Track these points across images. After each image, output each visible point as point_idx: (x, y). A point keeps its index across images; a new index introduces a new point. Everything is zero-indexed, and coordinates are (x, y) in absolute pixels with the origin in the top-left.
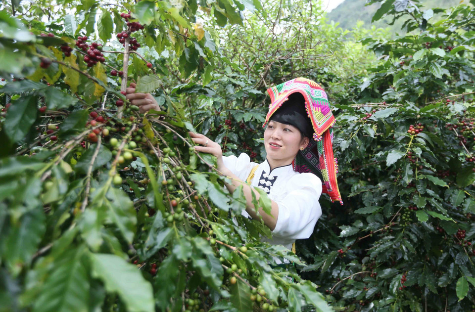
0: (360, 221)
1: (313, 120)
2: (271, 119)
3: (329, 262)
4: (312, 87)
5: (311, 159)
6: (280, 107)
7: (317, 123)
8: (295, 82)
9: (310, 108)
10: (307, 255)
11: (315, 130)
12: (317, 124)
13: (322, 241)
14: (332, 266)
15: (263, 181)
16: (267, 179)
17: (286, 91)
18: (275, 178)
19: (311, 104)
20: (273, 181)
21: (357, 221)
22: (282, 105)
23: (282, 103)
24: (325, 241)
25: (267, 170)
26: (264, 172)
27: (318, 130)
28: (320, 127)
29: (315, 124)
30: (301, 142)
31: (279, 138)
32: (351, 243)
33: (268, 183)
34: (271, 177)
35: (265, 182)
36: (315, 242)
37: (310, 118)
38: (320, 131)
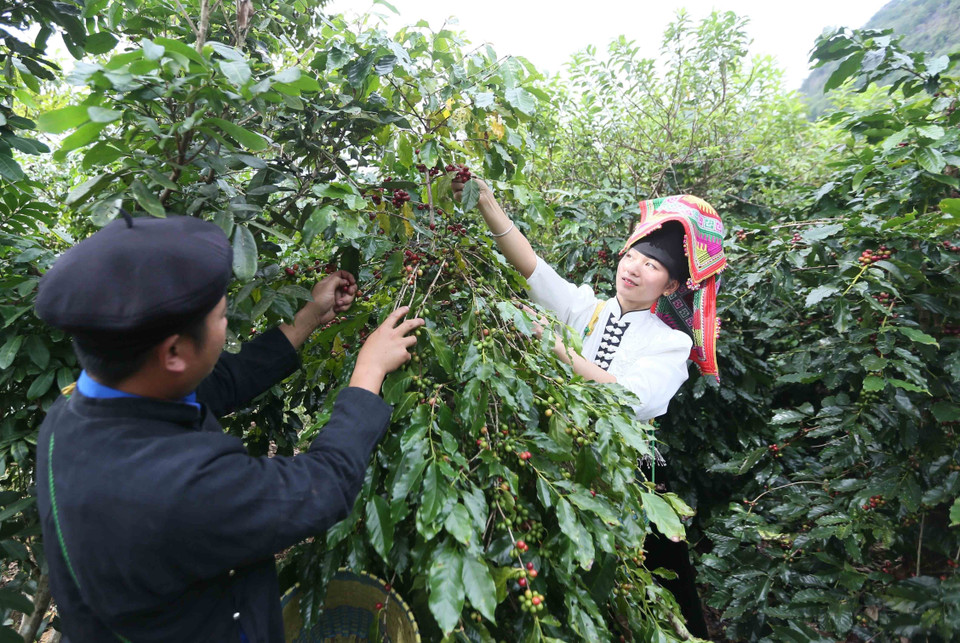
0: (809, 404)
1: (692, 261)
2: (632, 246)
3: (752, 459)
4: (703, 213)
5: (679, 310)
6: (648, 235)
7: (697, 263)
8: (681, 201)
9: (690, 243)
10: (723, 452)
11: (692, 275)
12: (697, 267)
13: (750, 434)
14: (756, 466)
15: (610, 328)
16: (616, 326)
17: (664, 212)
18: (628, 324)
19: (694, 238)
20: (624, 329)
21: (805, 404)
22: (652, 233)
23: (652, 230)
24: (755, 434)
25: (617, 313)
26: (612, 316)
27: (695, 274)
28: (699, 271)
29: (693, 266)
30: (667, 286)
31: (636, 273)
32: (790, 434)
33: (618, 331)
34: (622, 324)
35: (614, 330)
36: (738, 435)
37: (687, 258)
38: (699, 278)
